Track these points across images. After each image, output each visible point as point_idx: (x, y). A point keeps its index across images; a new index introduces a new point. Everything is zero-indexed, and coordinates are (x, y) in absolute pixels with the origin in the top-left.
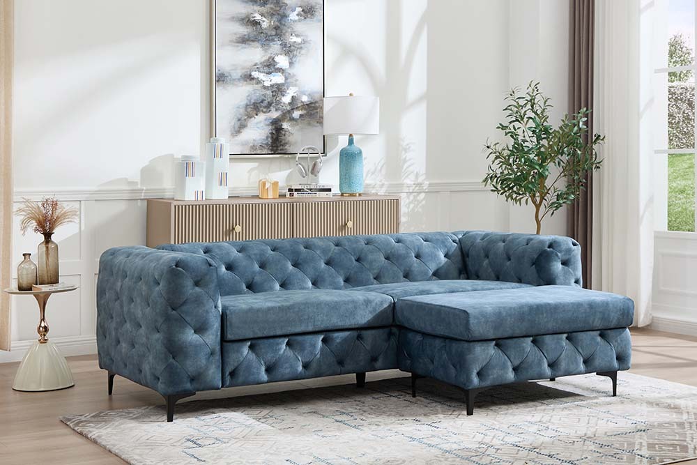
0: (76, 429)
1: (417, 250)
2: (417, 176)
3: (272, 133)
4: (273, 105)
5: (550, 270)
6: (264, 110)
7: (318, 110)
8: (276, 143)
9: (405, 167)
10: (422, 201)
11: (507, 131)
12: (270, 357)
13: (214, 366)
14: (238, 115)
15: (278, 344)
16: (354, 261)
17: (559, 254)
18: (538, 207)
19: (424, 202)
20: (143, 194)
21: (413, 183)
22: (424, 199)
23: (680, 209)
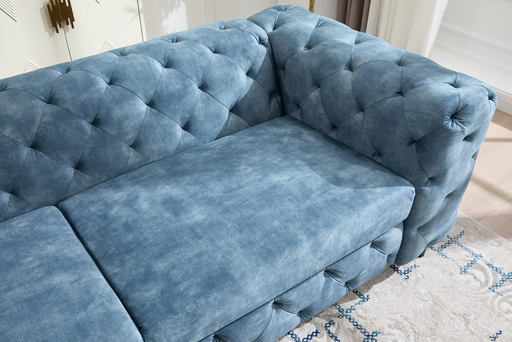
17: (467, 129)
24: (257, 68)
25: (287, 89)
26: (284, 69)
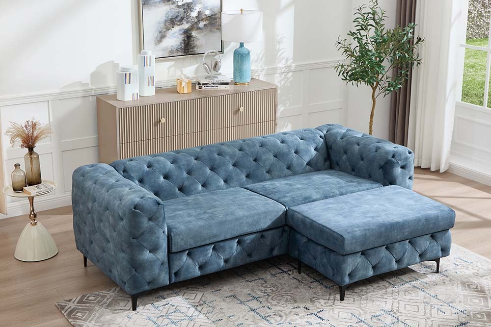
0: (70, 320)
1: (296, 147)
2: (287, 61)
3: (184, 40)
4: (185, 19)
5: (392, 173)
6: (178, 23)
7: (217, 20)
8: (188, 48)
9: (279, 55)
10: (290, 78)
12: (202, 260)
13: (164, 273)
14: (159, 29)
15: (207, 250)
16: (253, 162)
17: (399, 162)
18: (374, 89)
19: (291, 79)
20: (93, 92)
21: (284, 66)
22: (291, 77)
24: (319, 147)
25: (333, 158)
26: (331, 149)
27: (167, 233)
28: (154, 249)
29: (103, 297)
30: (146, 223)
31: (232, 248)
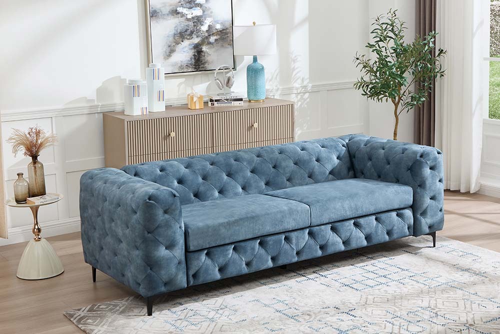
0: (80, 326)
1: (317, 155)
2: (303, 80)
3: (194, 55)
4: (195, 33)
5: (422, 174)
6: (188, 37)
7: (229, 35)
8: (198, 63)
9: (294, 73)
10: (307, 99)
11: (374, 48)
12: (221, 260)
13: (181, 273)
14: (168, 42)
15: (227, 250)
16: (272, 168)
17: (428, 162)
18: (396, 105)
19: (308, 100)
20: (99, 109)
21: (300, 86)
22: (308, 97)
23: (496, 98)
24: (341, 156)
25: (357, 166)
26: (354, 157)
27: (183, 229)
28: (170, 246)
29: (115, 306)
30: (161, 216)
31: (253, 249)
